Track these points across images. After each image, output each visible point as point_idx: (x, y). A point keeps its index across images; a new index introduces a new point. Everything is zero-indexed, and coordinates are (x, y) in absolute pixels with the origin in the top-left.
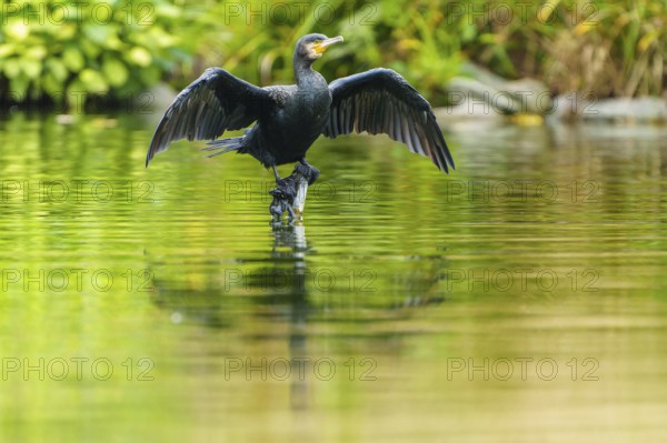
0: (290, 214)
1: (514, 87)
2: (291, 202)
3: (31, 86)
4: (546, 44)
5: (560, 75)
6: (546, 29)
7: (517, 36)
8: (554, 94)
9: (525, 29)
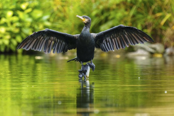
0: (85, 78)
1: (154, 46)
2: (85, 74)
3: (6, 47)
4: (163, 32)
5: (167, 42)
6: (163, 28)
7: (154, 30)
8: (166, 47)
9: (157, 28)
